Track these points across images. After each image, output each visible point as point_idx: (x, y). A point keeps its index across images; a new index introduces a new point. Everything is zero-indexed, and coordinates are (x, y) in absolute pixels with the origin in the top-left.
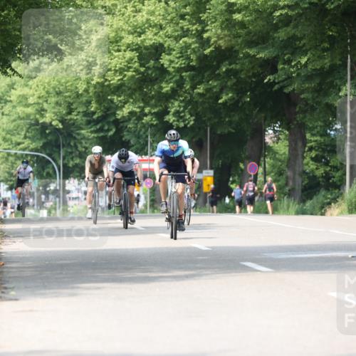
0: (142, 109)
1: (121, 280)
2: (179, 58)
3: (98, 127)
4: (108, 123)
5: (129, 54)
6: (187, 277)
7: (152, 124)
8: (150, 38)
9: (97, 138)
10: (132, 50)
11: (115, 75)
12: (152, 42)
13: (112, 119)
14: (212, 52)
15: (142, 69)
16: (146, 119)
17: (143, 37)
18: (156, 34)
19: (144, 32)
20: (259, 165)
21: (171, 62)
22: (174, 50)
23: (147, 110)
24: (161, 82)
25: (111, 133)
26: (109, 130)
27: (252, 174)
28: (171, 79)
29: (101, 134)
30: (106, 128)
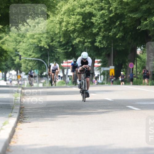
0: (84, 40)
1: (75, 114)
2: (100, 18)
3: (64, 47)
4: (69, 46)
5: (78, 17)
6: (103, 112)
7: (89, 46)
8: (87, 9)
9: (64, 52)
10: (80, 15)
11: (71, 26)
12: (88, 11)
13: (70, 44)
14: (113, 16)
15: (84, 23)
16: (86, 44)
17: (84, 9)
18: (90, 8)
19: (85, 7)
20: (134, 64)
21: (96, 20)
22: (97, 15)
23: (86, 41)
24: (92, 28)
25: (70, 50)
26: (69, 49)
27: (131, 68)
28: (97, 27)
29: (66, 51)
30: (68, 48)
